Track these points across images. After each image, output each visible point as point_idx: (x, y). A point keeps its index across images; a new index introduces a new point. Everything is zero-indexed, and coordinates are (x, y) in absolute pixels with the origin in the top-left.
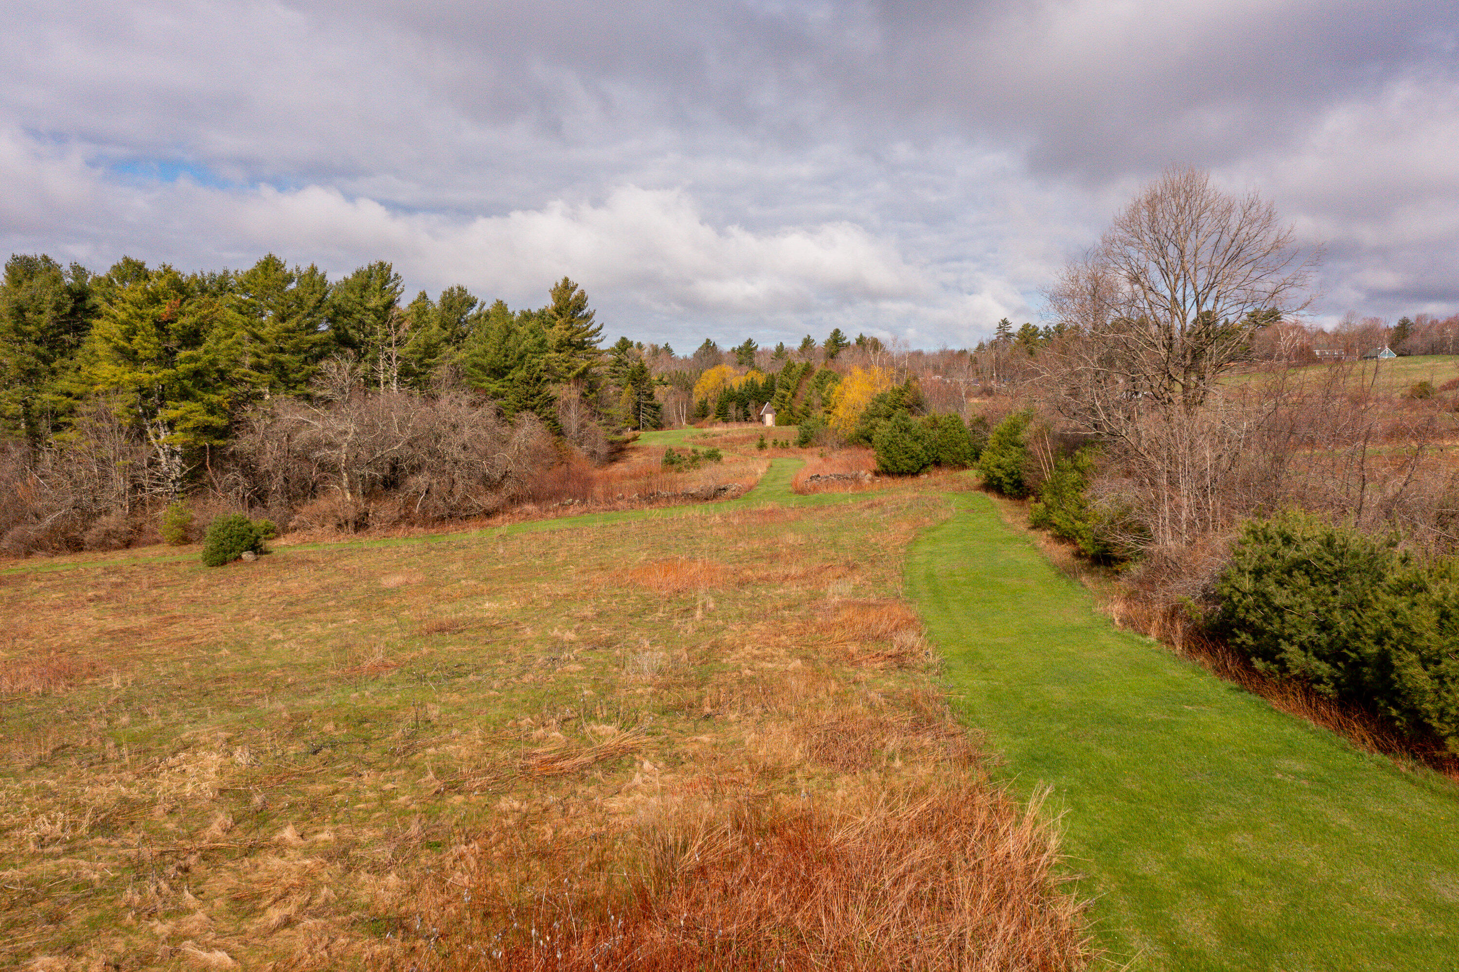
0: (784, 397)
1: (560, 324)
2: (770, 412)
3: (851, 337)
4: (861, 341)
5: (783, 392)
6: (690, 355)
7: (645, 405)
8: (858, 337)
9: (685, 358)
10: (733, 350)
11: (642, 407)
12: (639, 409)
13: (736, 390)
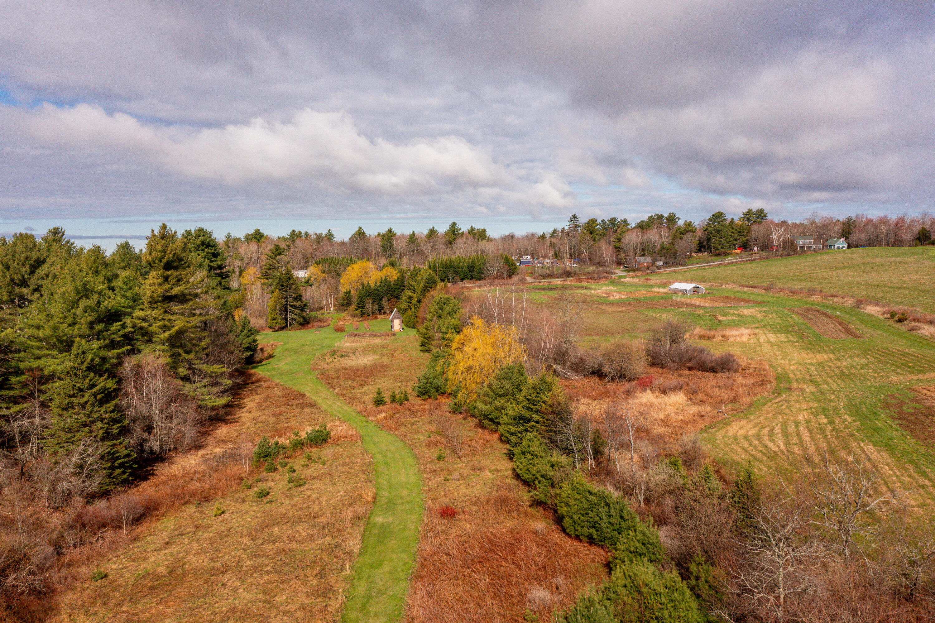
0: (411, 298)
1: (154, 276)
2: (398, 318)
3: (464, 228)
4: (471, 231)
5: (411, 294)
6: (346, 239)
7: (292, 306)
8: (469, 228)
9: (343, 243)
10: (379, 234)
11: (289, 308)
12: (286, 310)
13: (373, 286)
